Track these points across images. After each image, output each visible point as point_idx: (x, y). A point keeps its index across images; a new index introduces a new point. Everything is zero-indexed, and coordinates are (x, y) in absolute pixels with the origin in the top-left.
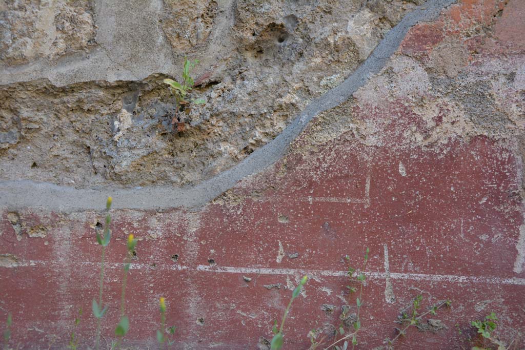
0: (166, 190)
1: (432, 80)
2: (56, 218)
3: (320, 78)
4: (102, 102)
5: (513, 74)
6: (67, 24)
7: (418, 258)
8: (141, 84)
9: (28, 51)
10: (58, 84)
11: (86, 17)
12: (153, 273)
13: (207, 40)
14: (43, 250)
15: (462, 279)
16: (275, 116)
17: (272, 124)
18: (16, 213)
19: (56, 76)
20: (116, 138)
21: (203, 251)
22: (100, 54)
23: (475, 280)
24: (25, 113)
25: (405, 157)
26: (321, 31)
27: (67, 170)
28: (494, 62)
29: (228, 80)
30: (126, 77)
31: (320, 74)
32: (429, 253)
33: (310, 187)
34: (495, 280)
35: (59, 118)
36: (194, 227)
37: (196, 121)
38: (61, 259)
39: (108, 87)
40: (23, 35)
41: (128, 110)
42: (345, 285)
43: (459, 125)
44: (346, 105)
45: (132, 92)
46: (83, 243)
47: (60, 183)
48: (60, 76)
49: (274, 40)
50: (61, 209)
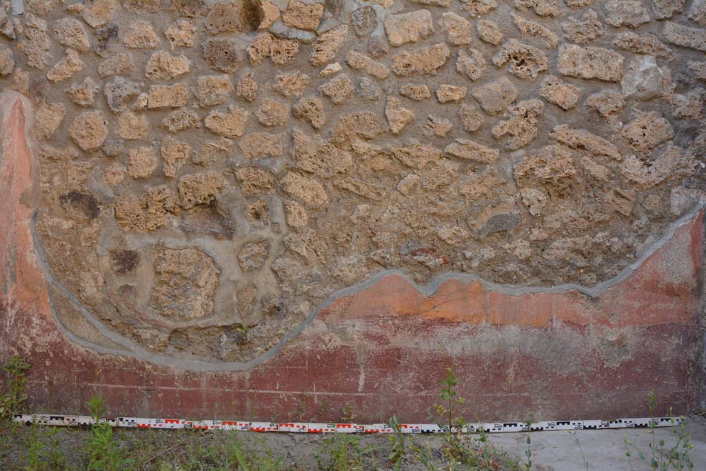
0: (239, 363)
1: (327, 327)
2: (201, 374)
3: (292, 325)
4: (216, 332)
5: (354, 325)
6: (205, 306)
7: (325, 387)
8: (229, 326)
9: (192, 316)
10: (202, 327)
11: (211, 303)
12: (234, 392)
13: (252, 311)
14: (197, 384)
15: (341, 394)
16: (276, 338)
17: (275, 341)
18: (189, 372)
19: (200, 324)
20: (221, 345)
21: (251, 385)
22: (216, 316)
23: (345, 394)
24: (190, 336)
25: (319, 353)
26: (292, 309)
27: (204, 356)
28: (348, 321)
29: (260, 324)
30: (224, 324)
31: (291, 323)
32: (329, 385)
33: (287, 363)
34: (352, 394)
35: (202, 338)
36: (248, 377)
37: (249, 339)
38: (203, 388)
39: (218, 327)
40: (190, 310)
41: (225, 334)
42: (300, 396)
43: (337, 342)
44: (299, 336)
45: (227, 329)
46: (211, 383)
47: (202, 360)
48: (203, 324)
49: (276, 311)
50: (203, 370)
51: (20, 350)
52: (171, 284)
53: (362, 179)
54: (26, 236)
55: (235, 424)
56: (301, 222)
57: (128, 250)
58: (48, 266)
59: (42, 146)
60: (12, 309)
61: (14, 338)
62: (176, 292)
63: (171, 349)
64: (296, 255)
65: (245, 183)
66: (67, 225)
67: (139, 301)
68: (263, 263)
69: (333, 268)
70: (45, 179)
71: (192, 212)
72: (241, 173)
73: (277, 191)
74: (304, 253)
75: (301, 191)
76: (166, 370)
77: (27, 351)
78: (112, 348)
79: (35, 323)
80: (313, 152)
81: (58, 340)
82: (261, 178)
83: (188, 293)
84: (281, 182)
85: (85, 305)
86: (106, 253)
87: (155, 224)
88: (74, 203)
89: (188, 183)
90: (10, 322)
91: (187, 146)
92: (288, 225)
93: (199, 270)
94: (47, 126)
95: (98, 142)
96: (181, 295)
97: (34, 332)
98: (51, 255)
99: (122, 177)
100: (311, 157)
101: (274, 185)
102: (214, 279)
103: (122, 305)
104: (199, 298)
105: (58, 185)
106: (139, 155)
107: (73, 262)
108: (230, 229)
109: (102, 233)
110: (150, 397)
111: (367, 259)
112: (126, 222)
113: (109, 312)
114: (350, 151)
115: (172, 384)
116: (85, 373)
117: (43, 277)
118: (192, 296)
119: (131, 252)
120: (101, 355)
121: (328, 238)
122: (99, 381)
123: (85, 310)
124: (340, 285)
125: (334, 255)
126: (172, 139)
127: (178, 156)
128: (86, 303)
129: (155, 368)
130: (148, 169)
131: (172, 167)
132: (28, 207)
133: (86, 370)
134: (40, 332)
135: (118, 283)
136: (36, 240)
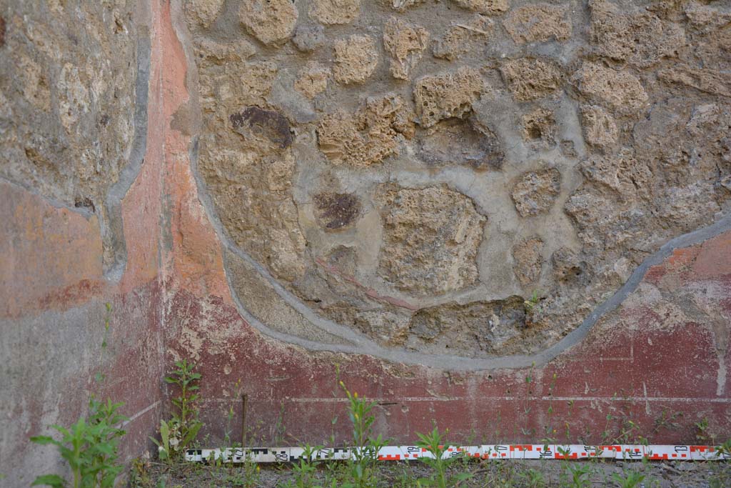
0: (521, 357)
1: (662, 294)
2: (468, 374)
3: (601, 294)
4: (483, 311)
5: (705, 290)
6: (465, 272)
7: (663, 389)
8: (504, 301)
9: (446, 288)
10: (461, 304)
11: (474, 268)
12: (519, 401)
13: (539, 277)
14: (461, 391)
15: (688, 400)
16: (577, 315)
17: (576, 320)
19: (460, 299)
20: (492, 330)
21: (545, 389)
22: (482, 287)
23: (696, 400)
24: (443, 319)
25: (651, 335)
26: (600, 269)
27: (465, 348)
28: (694, 283)
29: (550, 296)
30: (496, 298)
31: (601, 292)
32: (668, 386)
33: (601, 353)
34: (707, 400)
35: (460, 321)
36: (540, 375)
37: (535, 319)
38: (471, 396)
39: (486, 303)
40: (443, 279)
41: (496, 314)
42: (622, 405)
43: (679, 317)
44: (618, 309)
45: (498, 305)
46: (482, 387)
47: (462, 356)
48: (462, 299)
49: (574, 275)
50: (471, 369)
51: (183, 352)
52: (411, 242)
53: (703, 65)
54: (185, 178)
55: (530, 449)
56: (608, 137)
57: (341, 193)
58: (219, 222)
59: (198, 40)
60: (168, 290)
61: (173, 336)
62: (419, 253)
63: (414, 341)
64: (602, 188)
65: (517, 82)
66: (244, 159)
67: (362, 270)
68: (552, 203)
69: (663, 206)
70: (206, 91)
71: (433, 131)
72: (509, 69)
73: (565, 92)
74: (617, 184)
75: (608, 89)
76: (413, 371)
77: (195, 353)
78: (326, 342)
79: (205, 310)
80: (622, 28)
81: (243, 334)
82: (541, 73)
83: (438, 254)
84: (574, 78)
85: (278, 281)
86: (308, 199)
87: (381, 152)
88: (255, 125)
89: (429, 87)
90: (166, 310)
91: (423, 31)
92: (589, 143)
93: (454, 217)
94: (204, 8)
95: (286, 29)
96: (427, 257)
97: (204, 324)
98: (222, 206)
99: (324, 83)
100: (619, 36)
101: (561, 84)
102: (477, 230)
103: (336, 277)
104: (455, 260)
105: (229, 99)
106: (350, 48)
107: (257, 214)
108: (497, 154)
109: (300, 169)
110: (389, 414)
111: (715, 189)
112: (337, 150)
113: (317, 289)
114: (681, 22)
115: (424, 394)
116: (288, 381)
117: (217, 239)
118: (445, 258)
119: (346, 197)
120: (312, 352)
121: (652, 159)
122: (309, 394)
123: (280, 288)
124: (673, 230)
125: (661, 186)
126: (400, 21)
127: (411, 47)
128: (280, 277)
129: (397, 369)
130: (365, 69)
131: (403, 64)
132: (185, 133)
133: (288, 377)
134: (213, 324)
135: (329, 244)
136: (200, 185)
